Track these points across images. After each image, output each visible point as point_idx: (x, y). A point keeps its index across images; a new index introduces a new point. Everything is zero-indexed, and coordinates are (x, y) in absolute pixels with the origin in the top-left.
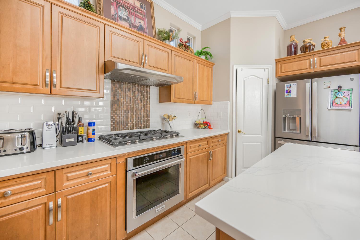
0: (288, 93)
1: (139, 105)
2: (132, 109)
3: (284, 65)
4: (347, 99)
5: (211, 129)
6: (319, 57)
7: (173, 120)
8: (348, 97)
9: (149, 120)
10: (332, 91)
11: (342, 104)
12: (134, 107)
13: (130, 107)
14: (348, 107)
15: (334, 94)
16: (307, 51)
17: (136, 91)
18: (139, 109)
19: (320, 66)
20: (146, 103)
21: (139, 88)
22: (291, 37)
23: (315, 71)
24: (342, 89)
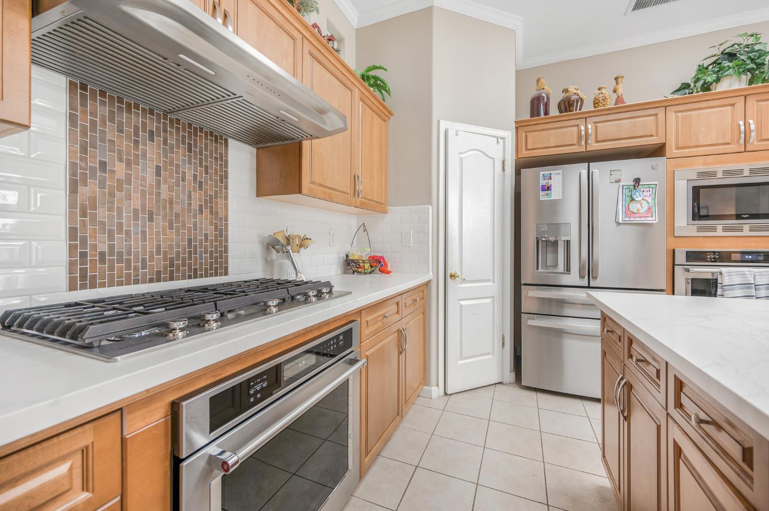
0: (545, 190)
1: (190, 197)
2: (164, 208)
3: (531, 134)
4: (648, 203)
5: (388, 272)
6: (594, 123)
7: (302, 250)
8: (649, 200)
9: (226, 248)
10: (625, 187)
11: (640, 213)
12: (171, 203)
13: (158, 201)
14: (651, 219)
15: (627, 194)
16: (572, 109)
17: (178, 147)
18: (189, 211)
19: (597, 142)
20: (216, 192)
21: (190, 138)
22: (538, 81)
23: (588, 149)
24: (640, 184)
